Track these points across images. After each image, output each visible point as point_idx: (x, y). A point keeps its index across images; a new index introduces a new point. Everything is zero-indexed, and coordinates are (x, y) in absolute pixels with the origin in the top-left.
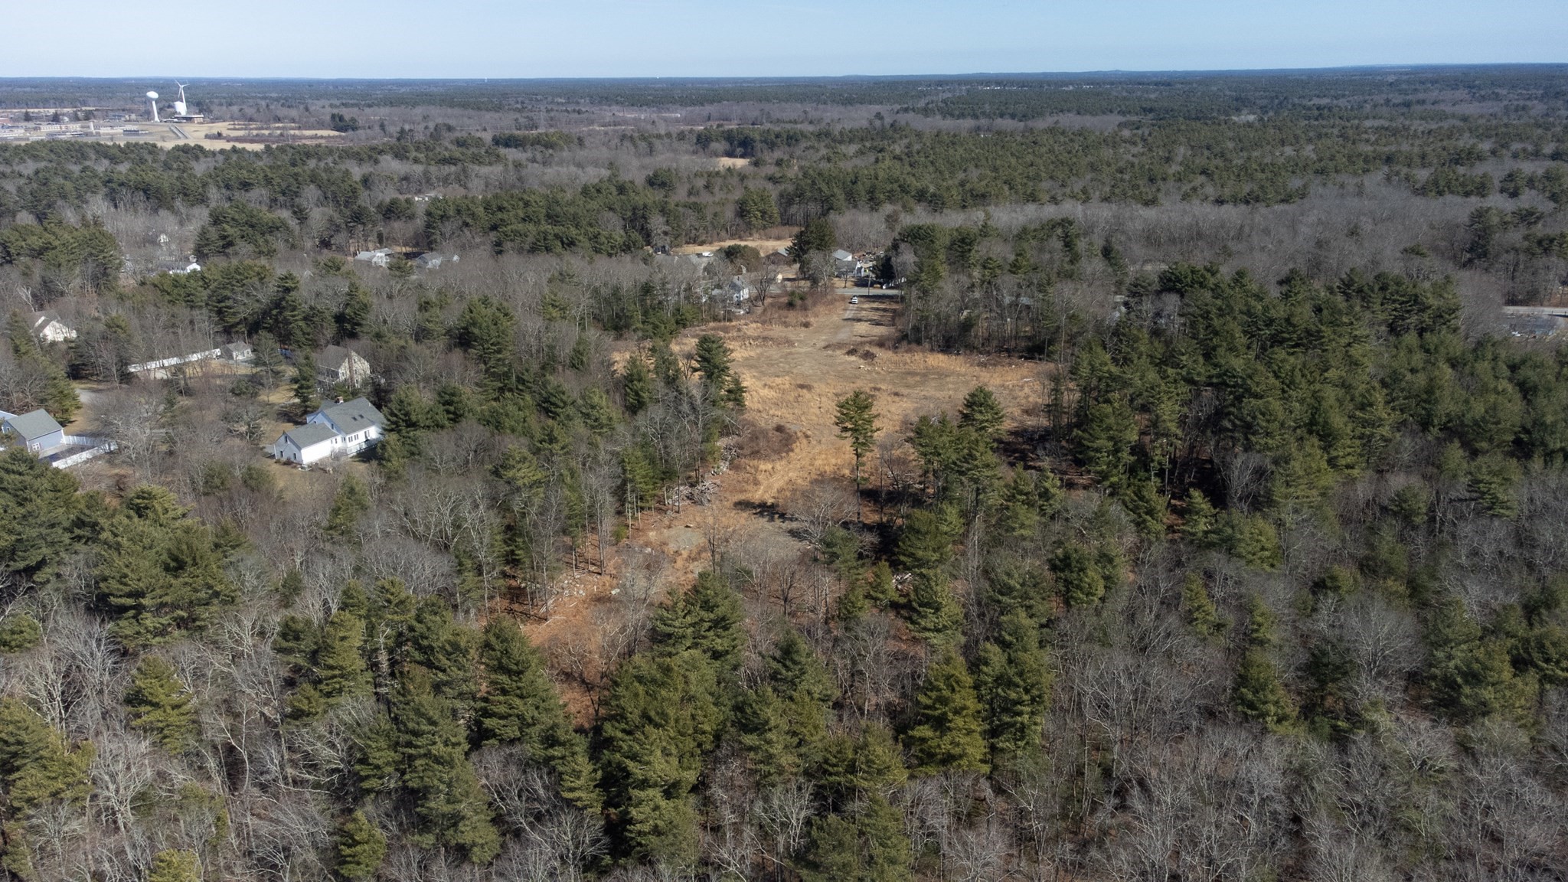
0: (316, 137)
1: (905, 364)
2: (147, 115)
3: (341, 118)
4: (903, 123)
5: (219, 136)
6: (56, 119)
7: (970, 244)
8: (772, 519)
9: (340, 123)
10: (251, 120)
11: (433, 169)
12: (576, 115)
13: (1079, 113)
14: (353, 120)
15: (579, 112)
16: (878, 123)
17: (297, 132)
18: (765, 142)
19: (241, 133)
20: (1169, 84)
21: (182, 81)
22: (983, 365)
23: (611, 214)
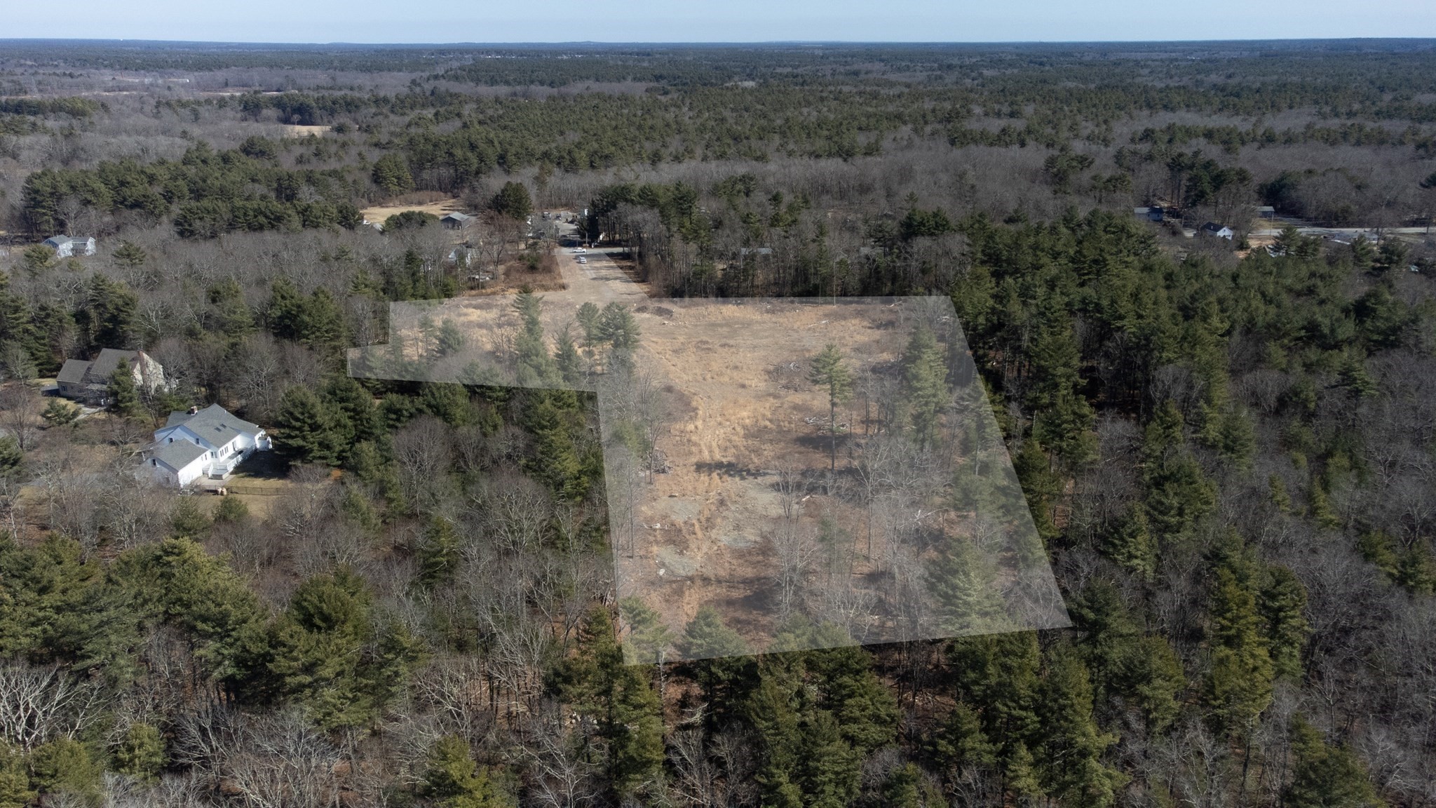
1: (704, 316)
4: (443, 89)
8: (743, 478)
12: (69, 80)
13: (597, 80)
15: (71, 76)
16: (418, 90)
18: (324, 108)
20: (648, 55)
22: (772, 312)
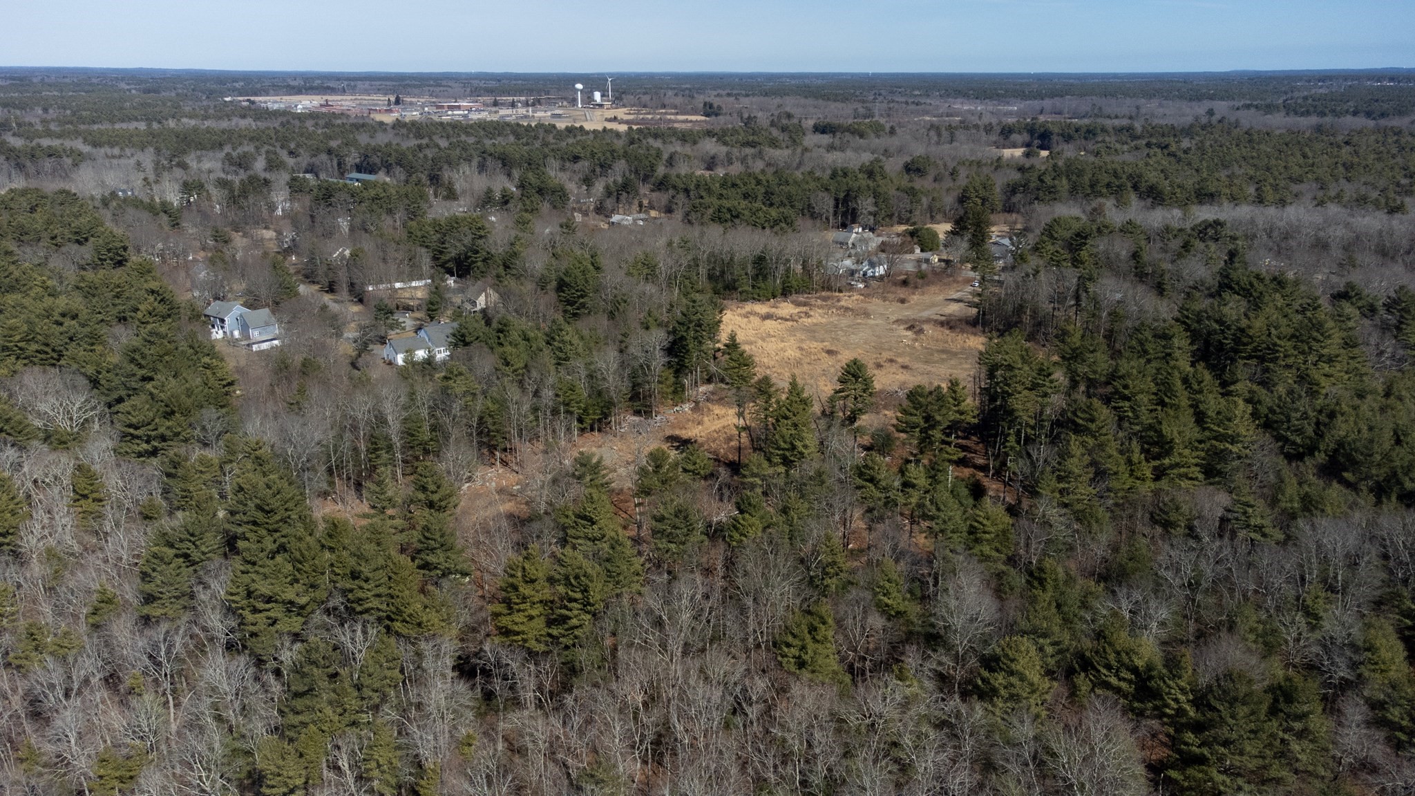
0: (686, 121)
2: (573, 101)
3: (711, 106)
5: (615, 119)
6: (513, 105)
7: (1086, 238)
9: (710, 110)
10: (645, 106)
11: (735, 152)
14: (719, 108)
17: (673, 117)
18: (1062, 135)
19: (631, 117)
21: (611, 75)
23: (825, 194)
